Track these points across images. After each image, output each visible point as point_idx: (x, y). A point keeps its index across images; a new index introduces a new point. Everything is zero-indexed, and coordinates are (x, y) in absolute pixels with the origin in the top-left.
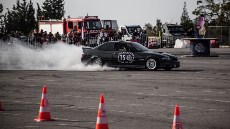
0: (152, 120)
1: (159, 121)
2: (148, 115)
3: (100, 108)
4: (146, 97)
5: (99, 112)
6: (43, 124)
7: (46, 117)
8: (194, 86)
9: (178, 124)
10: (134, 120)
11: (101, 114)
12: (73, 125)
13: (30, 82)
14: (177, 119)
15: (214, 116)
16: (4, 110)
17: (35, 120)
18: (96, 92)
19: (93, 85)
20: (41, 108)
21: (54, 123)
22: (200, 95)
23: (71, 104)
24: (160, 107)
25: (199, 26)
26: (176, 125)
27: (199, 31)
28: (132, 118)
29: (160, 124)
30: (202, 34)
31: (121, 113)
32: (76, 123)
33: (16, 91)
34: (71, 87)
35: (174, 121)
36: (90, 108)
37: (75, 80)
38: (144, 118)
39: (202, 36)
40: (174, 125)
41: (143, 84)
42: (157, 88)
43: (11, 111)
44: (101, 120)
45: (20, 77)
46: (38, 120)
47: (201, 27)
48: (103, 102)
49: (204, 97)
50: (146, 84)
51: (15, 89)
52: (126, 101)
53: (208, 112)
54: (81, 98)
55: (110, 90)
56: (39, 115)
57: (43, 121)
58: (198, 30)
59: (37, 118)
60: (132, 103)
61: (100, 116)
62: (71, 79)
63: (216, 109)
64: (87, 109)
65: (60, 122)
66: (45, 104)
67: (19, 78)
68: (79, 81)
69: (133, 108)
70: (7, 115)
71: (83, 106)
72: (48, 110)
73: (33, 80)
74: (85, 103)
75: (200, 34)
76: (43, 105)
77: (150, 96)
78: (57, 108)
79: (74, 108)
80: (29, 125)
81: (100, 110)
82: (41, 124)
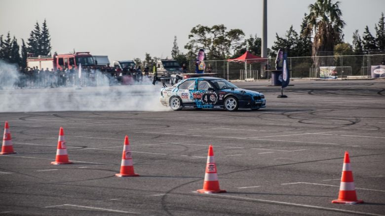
0: (175, 160)
1: (182, 161)
2: (169, 155)
3: (124, 150)
4: (160, 136)
5: (123, 153)
6: (61, 167)
7: (63, 160)
8: (205, 123)
9: (213, 164)
10: (156, 161)
11: (126, 156)
12: (94, 168)
13: (32, 122)
14: (211, 160)
15: (236, 154)
16: (15, 153)
17: (52, 163)
18: (106, 132)
19: (100, 125)
20: (58, 150)
21: (73, 166)
22: (214, 132)
23: (84, 145)
24: (178, 146)
25: (198, 61)
26: (210, 166)
27: (199, 66)
28: (153, 159)
29: (183, 164)
30: (202, 69)
31: (140, 154)
32: (97, 166)
33: (21, 133)
34: (77, 127)
35: (208, 162)
36: (106, 149)
37: (79, 120)
38: (165, 159)
39: (202, 71)
40: (208, 166)
41: (152, 123)
42: (168, 126)
43: (23, 153)
44: (125, 163)
45: (20, 117)
46: (56, 163)
47: (200, 62)
48: (127, 143)
49: (219, 134)
50: (155, 123)
51: (20, 130)
52: (141, 141)
53: (228, 150)
54: (92, 139)
55: (121, 130)
56: (57, 158)
57: (61, 164)
58: (197, 65)
59: (54, 161)
60: (148, 143)
61: (125, 158)
62: (75, 119)
63: (236, 146)
64: (102, 151)
65: (80, 165)
66: (62, 147)
67: (20, 119)
68: (84, 121)
69: (151, 148)
70: (21, 158)
71: (97, 147)
72: (65, 153)
73: (35, 121)
74: (98, 144)
75: (199, 69)
76: (60, 148)
77: (164, 136)
78: (71, 150)
79: (88, 150)
80: (47, 169)
81: (125, 151)
82: (59, 167)
